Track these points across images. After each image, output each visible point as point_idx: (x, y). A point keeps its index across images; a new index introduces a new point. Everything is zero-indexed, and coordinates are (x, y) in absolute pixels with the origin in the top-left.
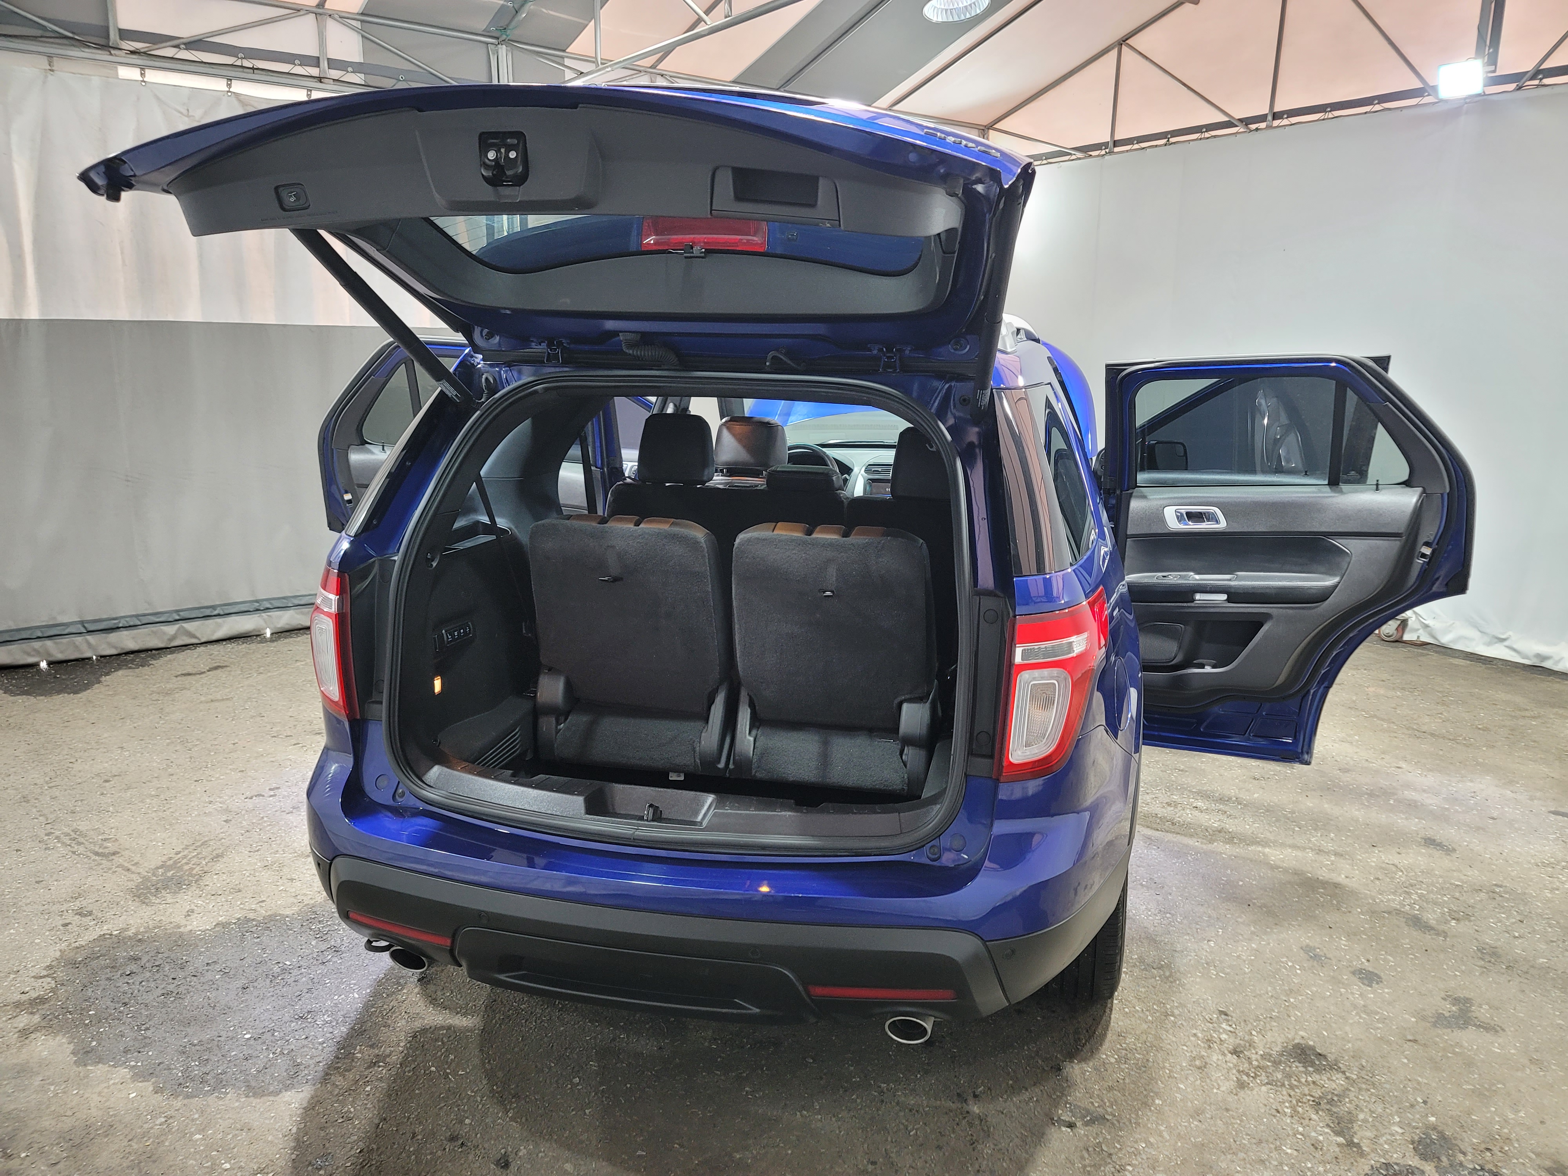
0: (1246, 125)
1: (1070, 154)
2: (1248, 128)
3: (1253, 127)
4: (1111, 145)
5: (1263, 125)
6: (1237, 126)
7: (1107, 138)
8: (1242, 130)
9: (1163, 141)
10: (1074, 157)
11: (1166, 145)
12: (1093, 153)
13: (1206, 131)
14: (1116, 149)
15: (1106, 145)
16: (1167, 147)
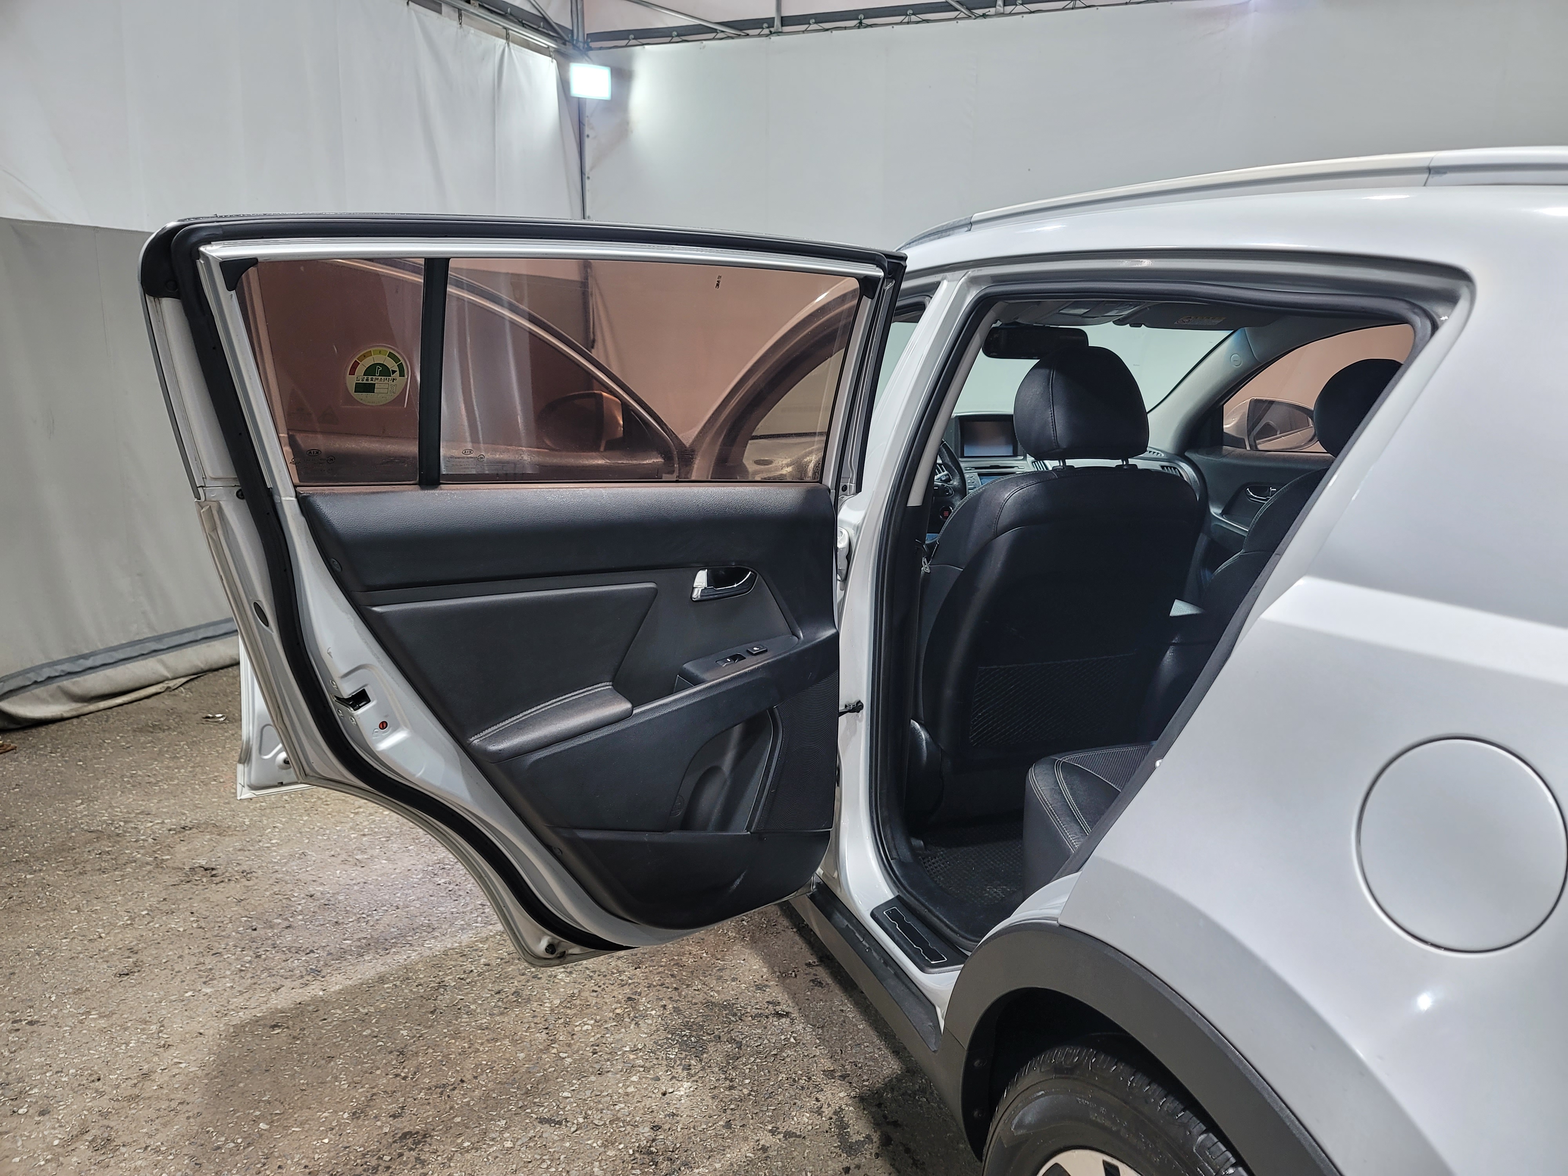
0: (969, 9)
1: (715, 31)
2: (972, 13)
3: (980, 12)
4: (777, 23)
5: (992, 11)
6: (957, 10)
7: (771, 13)
8: (962, 15)
9: (854, 23)
10: (720, 35)
11: (859, 28)
12: (750, 32)
13: (914, 14)
14: (786, 29)
15: (770, 22)
16: (862, 30)
